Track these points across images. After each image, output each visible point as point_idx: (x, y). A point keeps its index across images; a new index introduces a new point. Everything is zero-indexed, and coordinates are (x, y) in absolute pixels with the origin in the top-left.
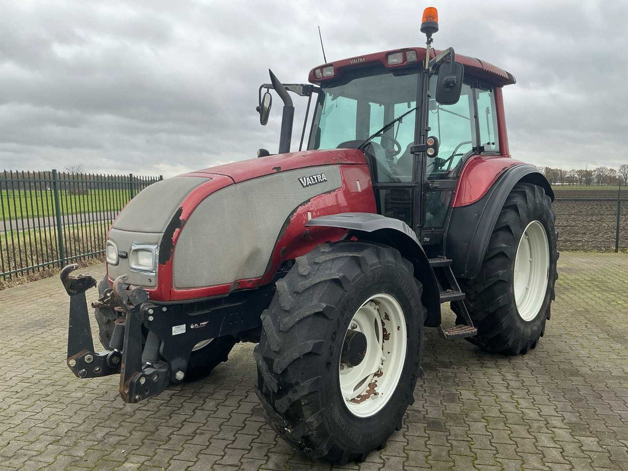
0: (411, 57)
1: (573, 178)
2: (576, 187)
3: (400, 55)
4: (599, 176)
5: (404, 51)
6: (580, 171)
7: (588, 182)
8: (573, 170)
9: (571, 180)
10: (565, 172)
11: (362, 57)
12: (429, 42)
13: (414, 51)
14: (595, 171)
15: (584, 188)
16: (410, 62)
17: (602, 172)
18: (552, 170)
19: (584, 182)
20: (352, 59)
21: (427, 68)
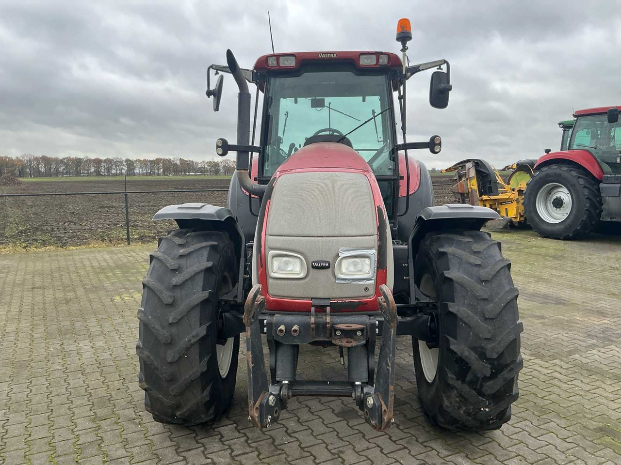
0: (384, 60)
1: (204, 168)
2: (207, 177)
3: (374, 57)
4: (224, 166)
5: (378, 54)
6: (210, 163)
7: (217, 172)
8: (203, 161)
9: (202, 171)
10: (197, 163)
11: (333, 53)
12: (404, 49)
13: (387, 56)
14: (221, 162)
15: (215, 177)
16: (381, 65)
17: (227, 163)
18: (185, 161)
19: (214, 173)
20: (320, 53)
21: (404, 73)
